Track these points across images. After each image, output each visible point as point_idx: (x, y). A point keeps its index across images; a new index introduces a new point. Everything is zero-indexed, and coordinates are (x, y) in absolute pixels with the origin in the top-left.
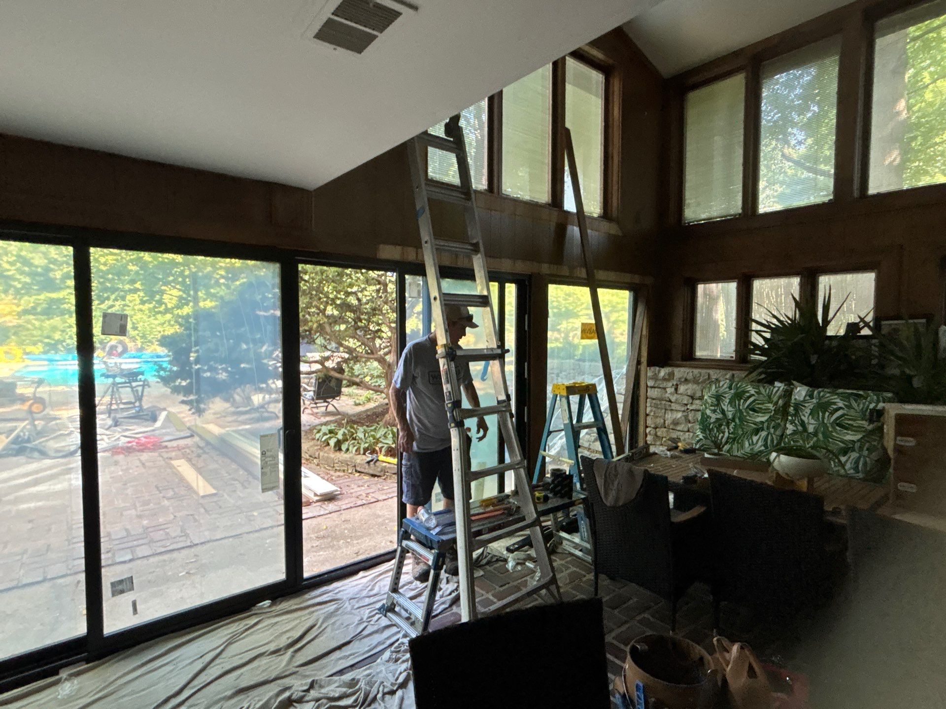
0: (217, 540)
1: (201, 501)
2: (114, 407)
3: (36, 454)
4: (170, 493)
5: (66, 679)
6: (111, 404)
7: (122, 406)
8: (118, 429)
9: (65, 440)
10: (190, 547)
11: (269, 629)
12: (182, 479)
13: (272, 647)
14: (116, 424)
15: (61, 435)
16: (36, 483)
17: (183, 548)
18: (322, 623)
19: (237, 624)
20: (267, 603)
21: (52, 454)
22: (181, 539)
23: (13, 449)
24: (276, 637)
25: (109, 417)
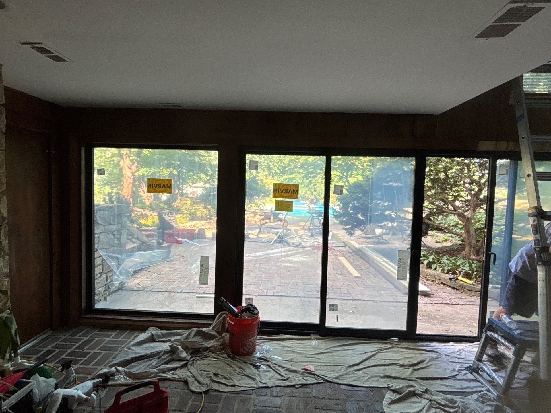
0: (364, 300)
1: (354, 279)
2: (311, 228)
3: (286, 244)
4: (340, 272)
5: (313, 339)
6: (310, 226)
7: (314, 227)
8: (313, 238)
9: (294, 240)
10: (352, 300)
11: (397, 353)
12: (344, 267)
13: (401, 362)
14: (312, 235)
15: (292, 237)
16: (288, 256)
17: (349, 300)
18: (429, 361)
19: (381, 344)
20: (396, 339)
21: (291, 245)
22: (348, 295)
23: (278, 241)
24: (403, 358)
25: (309, 232)
